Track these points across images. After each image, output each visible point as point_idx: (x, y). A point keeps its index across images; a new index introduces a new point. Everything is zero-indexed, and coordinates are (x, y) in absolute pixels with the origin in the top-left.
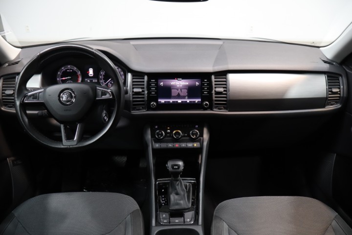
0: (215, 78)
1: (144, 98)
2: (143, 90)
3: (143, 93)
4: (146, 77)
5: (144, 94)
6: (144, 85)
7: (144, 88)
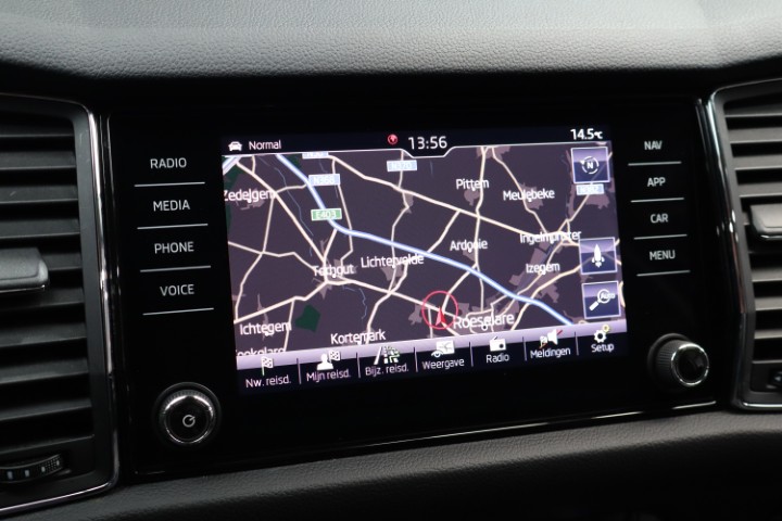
0: (733, 125)
1: (75, 350)
2: (65, 263)
3: (66, 298)
4: (90, 134)
5: (75, 315)
6: (70, 210)
7: (71, 245)
